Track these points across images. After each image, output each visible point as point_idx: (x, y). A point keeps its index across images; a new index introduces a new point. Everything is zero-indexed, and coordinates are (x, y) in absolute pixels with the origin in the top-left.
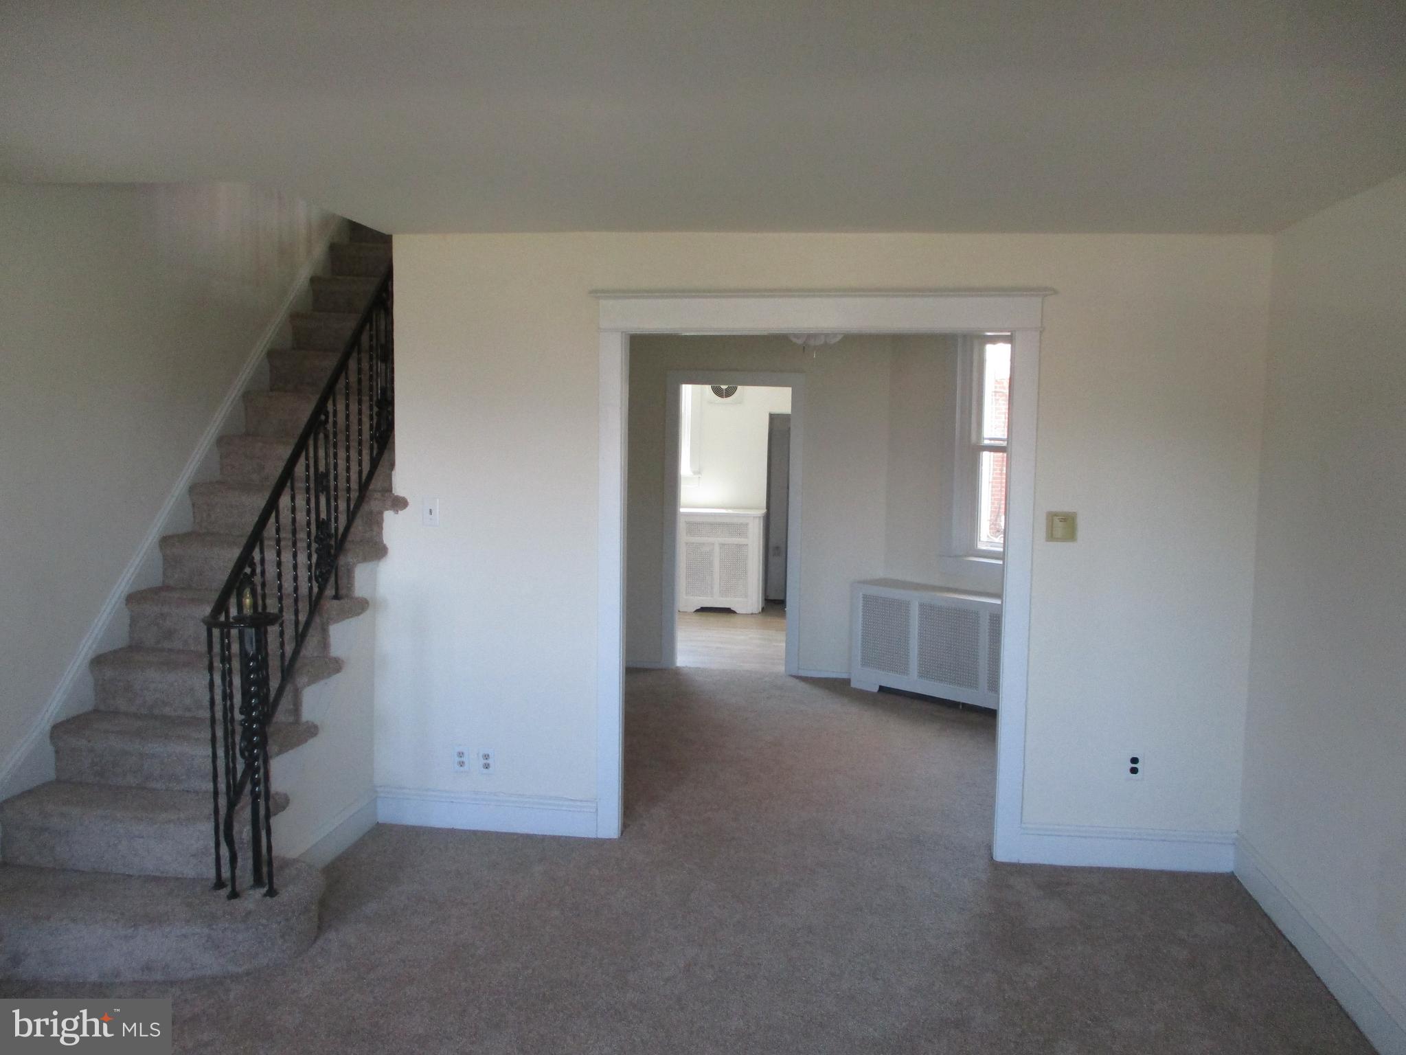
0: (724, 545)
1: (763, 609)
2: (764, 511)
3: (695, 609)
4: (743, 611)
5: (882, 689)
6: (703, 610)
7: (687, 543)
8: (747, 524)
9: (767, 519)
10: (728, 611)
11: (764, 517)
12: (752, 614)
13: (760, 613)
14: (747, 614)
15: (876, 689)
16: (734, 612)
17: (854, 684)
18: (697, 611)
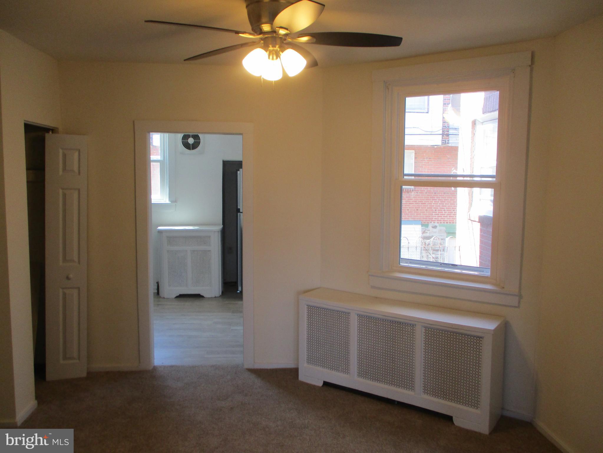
0: (194, 251)
1: (222, 292)
2: (221, 227)
3: (176, 296)
4: (210, 296)
5: (326, 384)
6: (181, 296)
7: (168, 251)
8: (209, 237)
9: (224, 232)
10: (198, 296)
11: (221, 231)
12: (215, 297)
13: (220, 296)
14: (211, 298)
15: (321, 384)
16: (203, 297)
17: (302, 377)
18: (177, 297)
